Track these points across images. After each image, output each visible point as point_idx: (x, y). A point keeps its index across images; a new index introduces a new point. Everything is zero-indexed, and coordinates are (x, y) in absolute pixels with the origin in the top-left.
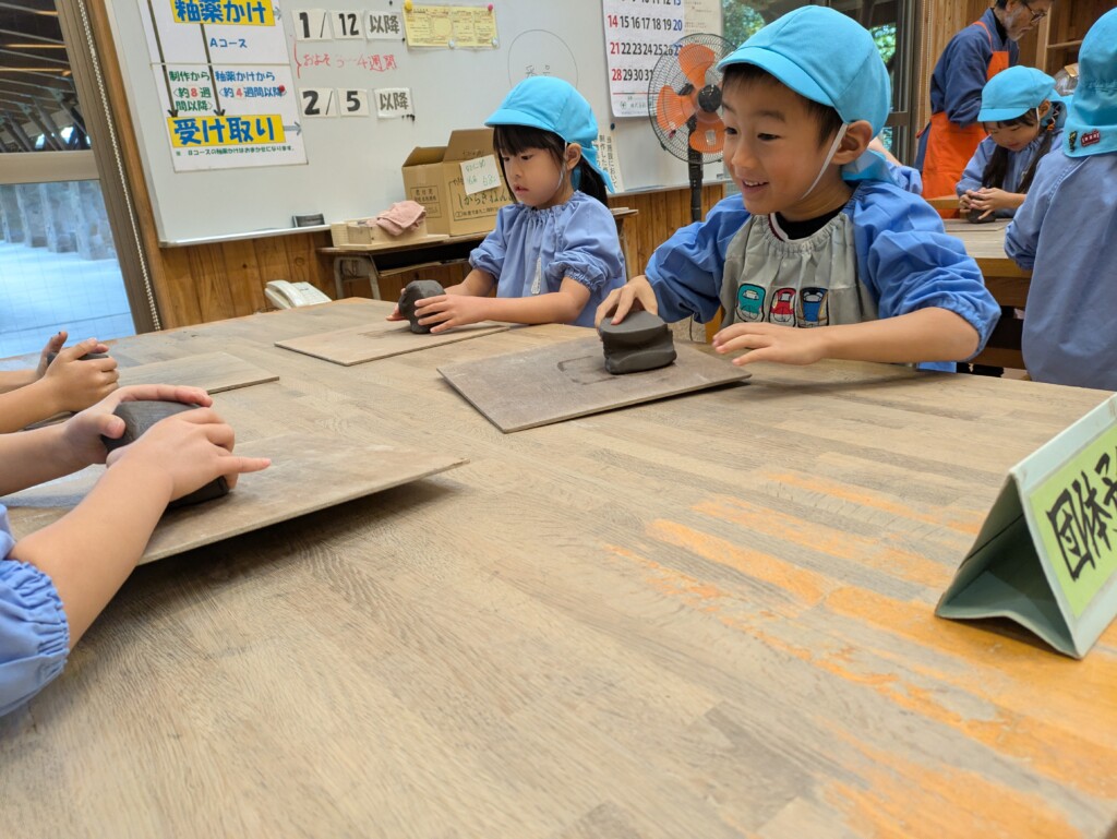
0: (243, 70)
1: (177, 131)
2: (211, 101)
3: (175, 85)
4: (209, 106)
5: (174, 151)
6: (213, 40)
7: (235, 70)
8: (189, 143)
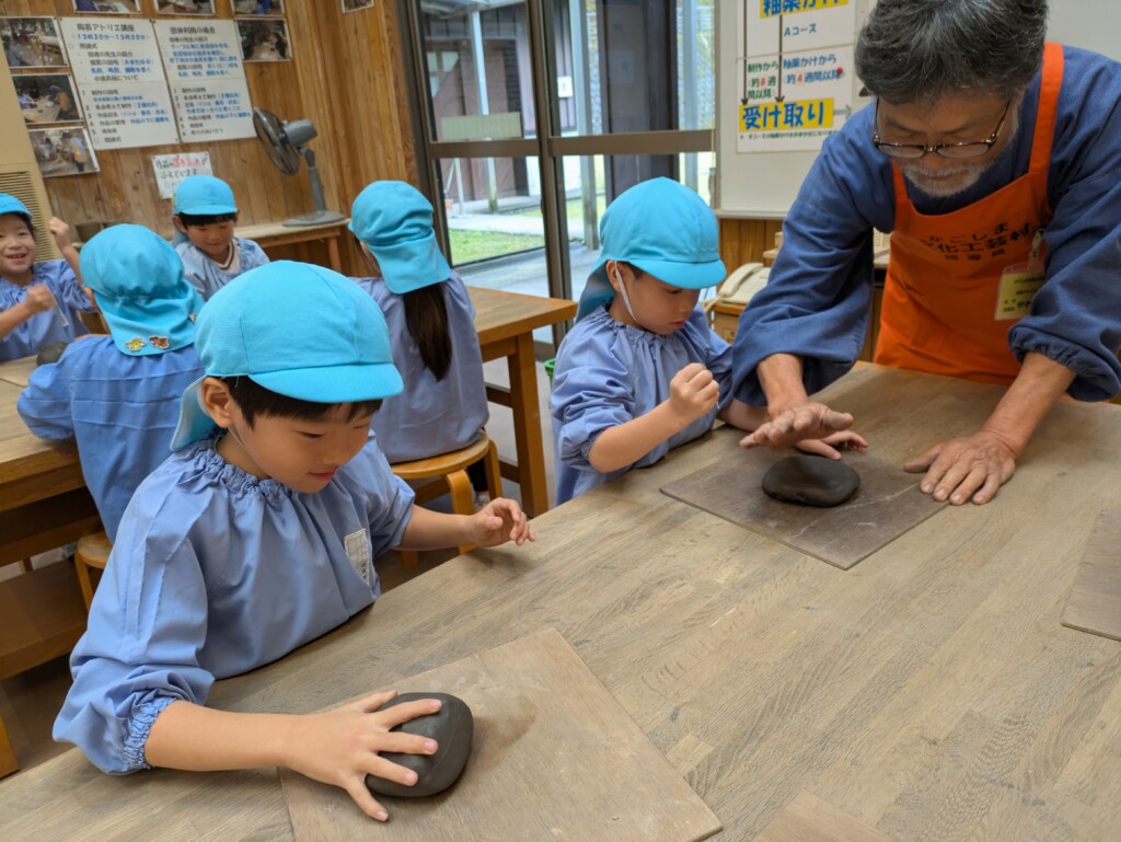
0: (807, 55)
1: (744, 117)
2: (774, 89)
3: (751, 76)
4: (772, 93)
5: (739, 135)
6: (788, 29)
7: (801, 56)
8: (752, 128)
